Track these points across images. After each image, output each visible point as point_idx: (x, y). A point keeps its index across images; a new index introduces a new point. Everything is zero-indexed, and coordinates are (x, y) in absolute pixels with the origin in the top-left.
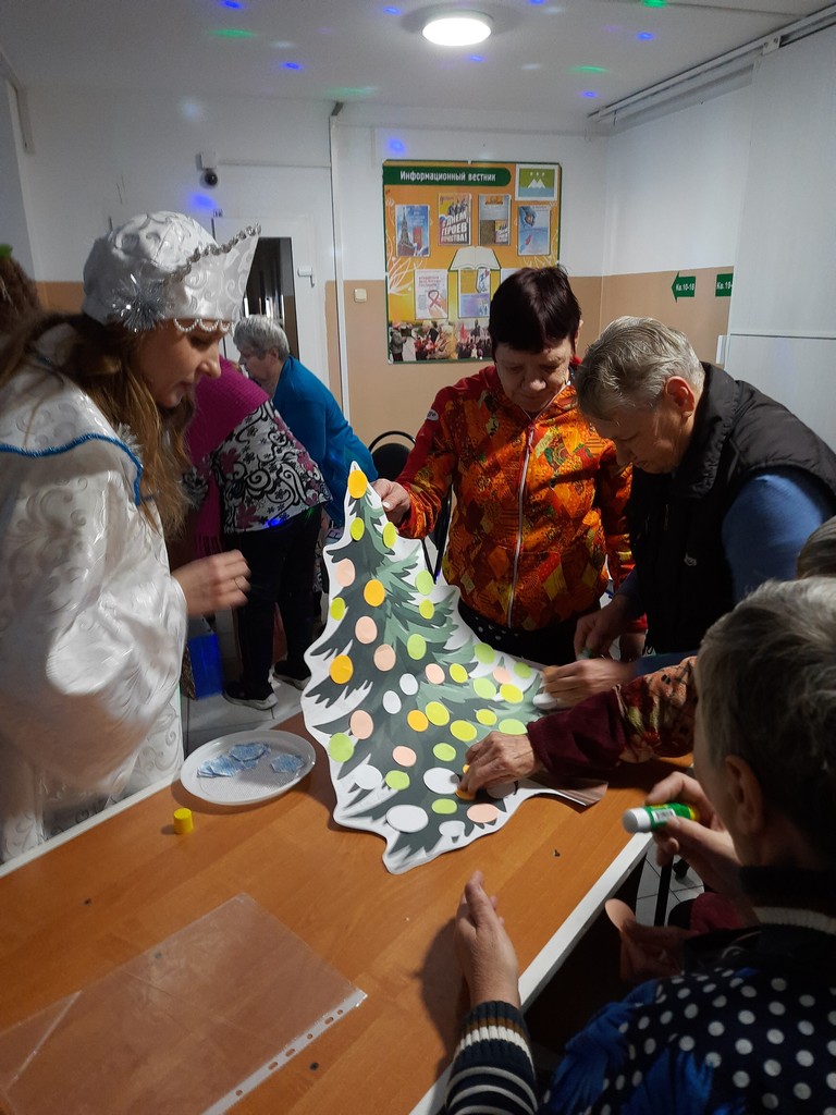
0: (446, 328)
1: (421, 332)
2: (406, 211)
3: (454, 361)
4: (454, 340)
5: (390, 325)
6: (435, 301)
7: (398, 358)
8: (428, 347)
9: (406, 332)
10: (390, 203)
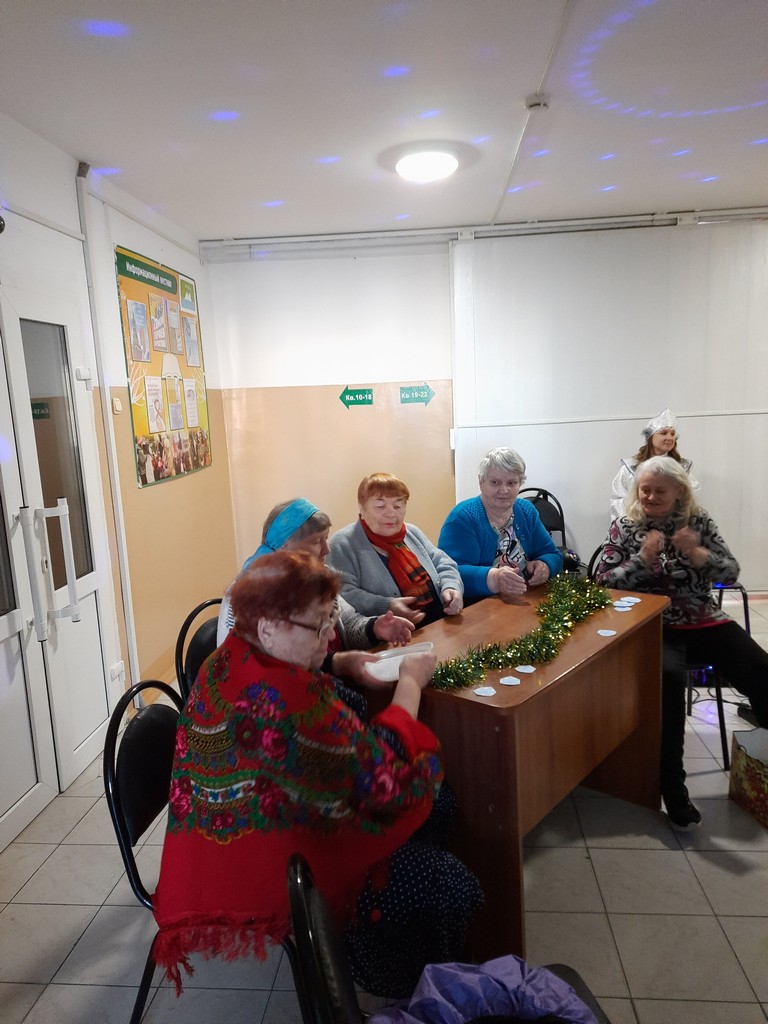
0: (167, 443)
1: (154, 448)
2: (134, 307)
3: (175, 478)
4: (171, 454)
5: (136, 441)
6: (158, 413)
7: (145, 482)
8: (160, 464)
9: (145, 448)
10: (123, 297)
